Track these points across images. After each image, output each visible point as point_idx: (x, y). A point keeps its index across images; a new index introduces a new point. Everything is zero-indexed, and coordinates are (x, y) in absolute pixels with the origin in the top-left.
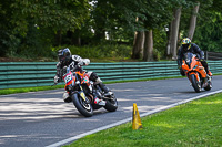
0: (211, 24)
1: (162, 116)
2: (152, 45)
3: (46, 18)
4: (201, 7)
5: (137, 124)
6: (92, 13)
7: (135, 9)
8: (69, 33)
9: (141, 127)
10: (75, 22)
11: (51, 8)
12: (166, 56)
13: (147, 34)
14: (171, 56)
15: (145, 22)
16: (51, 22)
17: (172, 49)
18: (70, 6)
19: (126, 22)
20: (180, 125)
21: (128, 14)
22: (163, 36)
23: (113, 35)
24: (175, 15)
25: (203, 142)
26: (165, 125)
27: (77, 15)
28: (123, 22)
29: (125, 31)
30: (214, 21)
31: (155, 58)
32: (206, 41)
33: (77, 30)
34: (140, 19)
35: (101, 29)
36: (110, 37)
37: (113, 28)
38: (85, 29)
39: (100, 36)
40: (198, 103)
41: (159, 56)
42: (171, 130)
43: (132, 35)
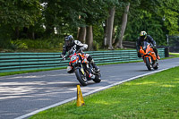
0: (139, 20)
1: (101, 95)
2: (92, 38)
3: (6, 17)
4: (131, 6)
5: (81, 102)
6: (43, 12)
7: (78, 9)
8: (25, 29)
9: (83, 104)
10: (30, 20)
11: (10, 9)
12: (104, 47)
13: (88, 29)
14: (107, 46)
15: (86, 19)
16: (10, 20)
17: (108, 41)
18: (26, 7)
19: (71, 20)
20: (115, 102)
21: (72, 13)
22: (101, 31)
23: (60, 30)
24: (110, 13)
25: (134, 116)
26: (103, 102)
27: (31, 14)
28: (68, 19)
29: (70, 27)
30: (142, 17)
31: (94, 48)
32: (135, 34)
33: (31, 27)
34: (82, 17)
35: (50, 25)
36: (58, 31)
37: (61, 25)
38: (38, 26)
39: (50, 31)
40: (129, 84)
41: (98, 47)
42: (108, 107)
43: (76, 30)
